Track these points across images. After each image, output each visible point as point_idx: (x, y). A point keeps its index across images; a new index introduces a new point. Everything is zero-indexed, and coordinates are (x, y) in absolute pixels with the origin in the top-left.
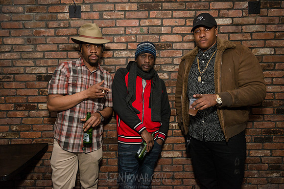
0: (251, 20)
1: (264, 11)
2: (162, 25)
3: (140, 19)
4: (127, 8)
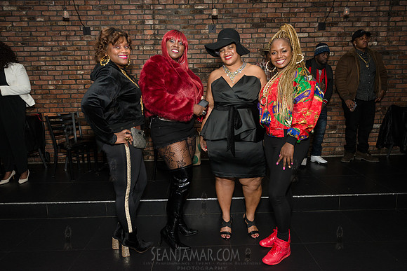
0: (321, 34)
1: (328, 29)
2: (266, 37)
3: (252, 34)
4: (244, 27)
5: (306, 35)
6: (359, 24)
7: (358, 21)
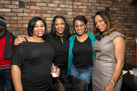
0: (21, 10)
1: (28, 7)
5: (9, 10)
6: (51, 5)
7: (51, 2)
